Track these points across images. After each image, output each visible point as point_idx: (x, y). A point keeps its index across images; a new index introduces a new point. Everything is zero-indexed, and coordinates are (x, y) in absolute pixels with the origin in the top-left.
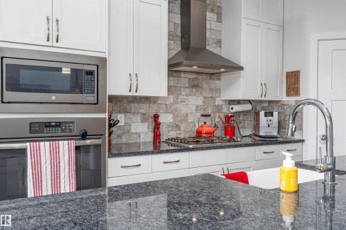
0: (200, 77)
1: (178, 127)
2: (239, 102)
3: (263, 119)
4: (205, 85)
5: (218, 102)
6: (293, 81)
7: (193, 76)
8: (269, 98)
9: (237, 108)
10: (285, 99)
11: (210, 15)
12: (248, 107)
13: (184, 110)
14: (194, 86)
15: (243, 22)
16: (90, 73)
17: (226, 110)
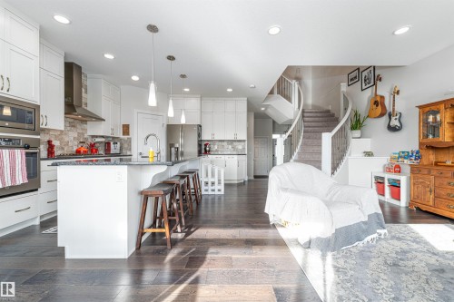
0: (76, 122)
1: (63, 149)
2: (97, 137)
3: (112, 146)
4: (78, 126)
5: (86, 136)
6: (126, 129)
7: (72, 120)
8: (115, 136)
9: (97, 140)
10: (121, 136)
11: (83, 90)
12: (103, 140)
13: (66, 139)
14: (73, 126)
15: (103, 98)
16: (30, 112)
17: (90, 141)
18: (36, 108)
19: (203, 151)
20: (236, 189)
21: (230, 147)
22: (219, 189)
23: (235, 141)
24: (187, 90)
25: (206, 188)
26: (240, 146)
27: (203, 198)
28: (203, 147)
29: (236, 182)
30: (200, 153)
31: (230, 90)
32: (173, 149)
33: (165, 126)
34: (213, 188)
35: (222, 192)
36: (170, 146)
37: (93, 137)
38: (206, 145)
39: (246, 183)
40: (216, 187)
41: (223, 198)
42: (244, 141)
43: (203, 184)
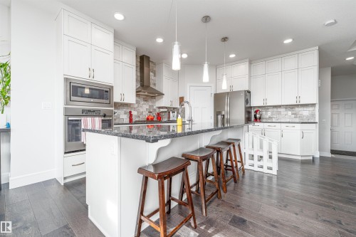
0: (148, 97)
1: (139, 117)
2: (162, 108)
3: (171, 114)
4: (149, 100)
5: (155, 107)
6: (182, 99)
7: (145, 97)
8: (174, 107)
9: (162, 110)
10: (178, 106)
11: (151, 74)
12: (166, 110)
13: (141, 110)
14: (145, 101)
16: (107, 92)
17: (158, 111)
18: (111, 88)
19: (253, 118)
20: (298, 168)
21: (290, 113)
22: (270, 167)
23: (297, 106)
24: (232, 56)
25: (251, 162)
26: (305, 112)
27: (247, 174)
28: (253, 114)
29: (300, 158)
30: (248, 120)
31: (288, 41)
32: (220, 117)
33: (213, 95)
34: (261, 163)
35: (274, 172)
36: (217, 113)
37: (159, 108)
38: (256, 112)
39: (317, 162)
40: (266, 163)
41: (275, 180)
42: (313, 105)
43: (247, 157)
